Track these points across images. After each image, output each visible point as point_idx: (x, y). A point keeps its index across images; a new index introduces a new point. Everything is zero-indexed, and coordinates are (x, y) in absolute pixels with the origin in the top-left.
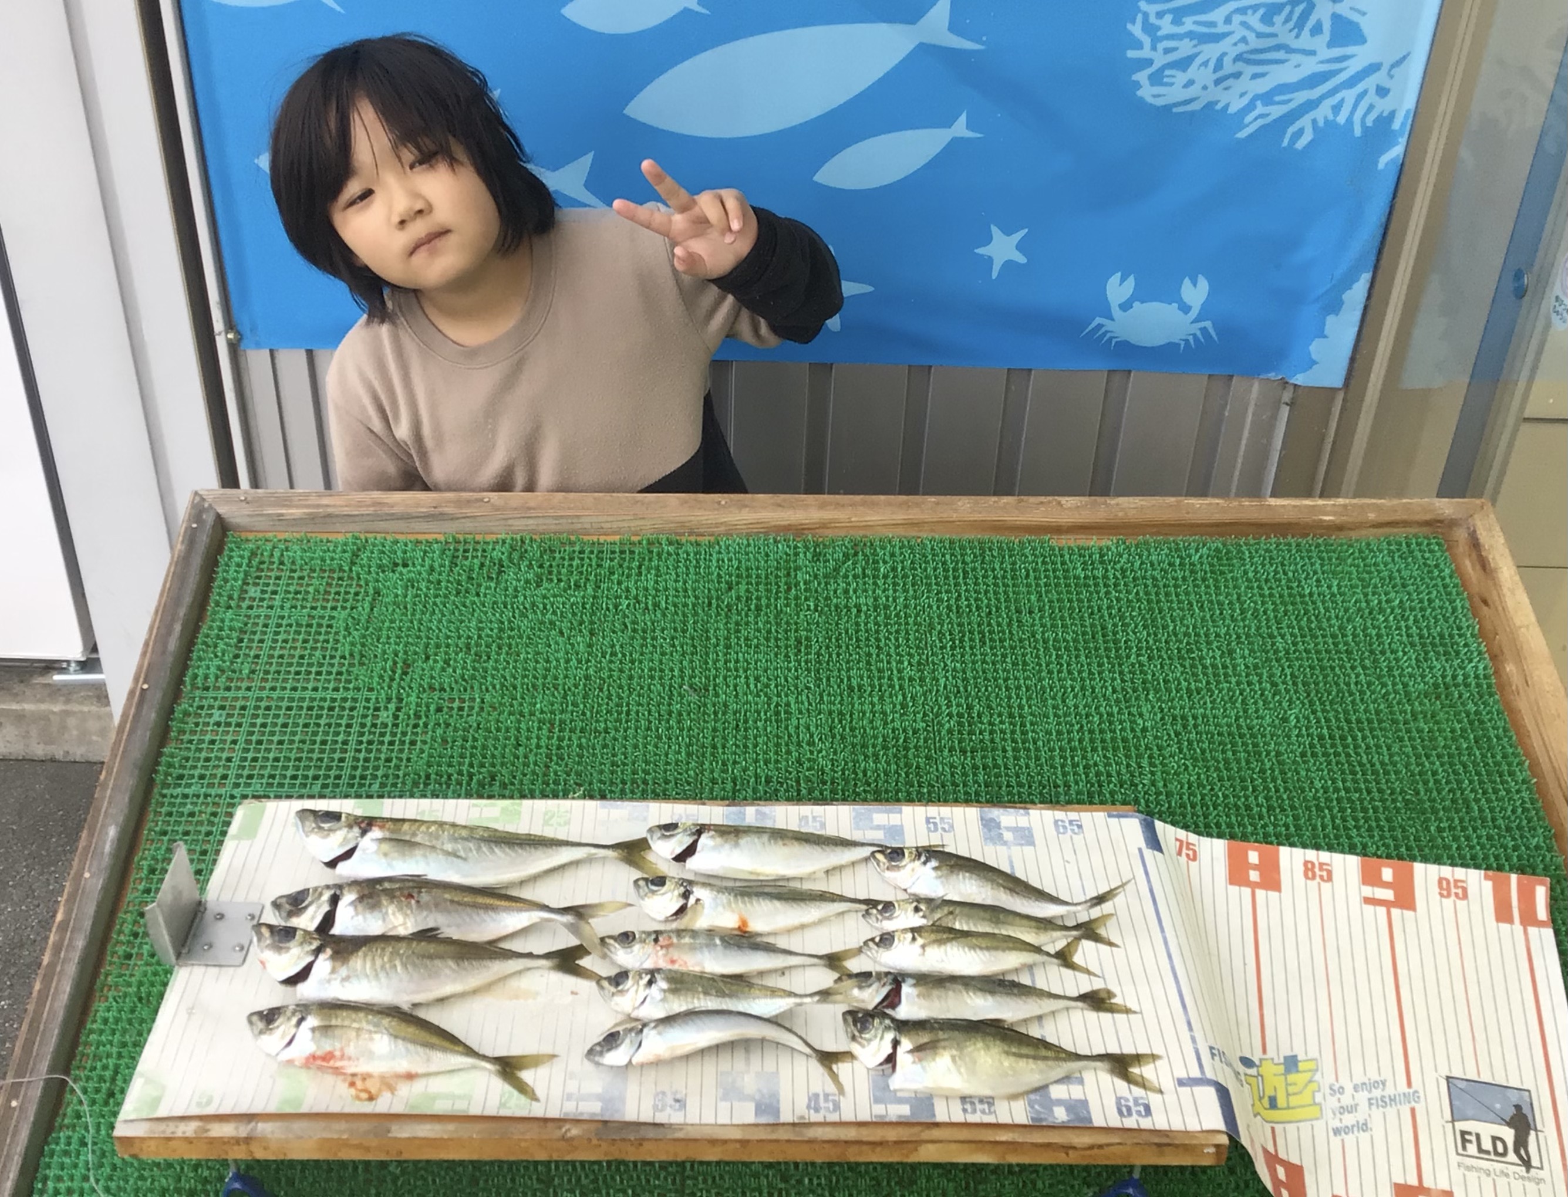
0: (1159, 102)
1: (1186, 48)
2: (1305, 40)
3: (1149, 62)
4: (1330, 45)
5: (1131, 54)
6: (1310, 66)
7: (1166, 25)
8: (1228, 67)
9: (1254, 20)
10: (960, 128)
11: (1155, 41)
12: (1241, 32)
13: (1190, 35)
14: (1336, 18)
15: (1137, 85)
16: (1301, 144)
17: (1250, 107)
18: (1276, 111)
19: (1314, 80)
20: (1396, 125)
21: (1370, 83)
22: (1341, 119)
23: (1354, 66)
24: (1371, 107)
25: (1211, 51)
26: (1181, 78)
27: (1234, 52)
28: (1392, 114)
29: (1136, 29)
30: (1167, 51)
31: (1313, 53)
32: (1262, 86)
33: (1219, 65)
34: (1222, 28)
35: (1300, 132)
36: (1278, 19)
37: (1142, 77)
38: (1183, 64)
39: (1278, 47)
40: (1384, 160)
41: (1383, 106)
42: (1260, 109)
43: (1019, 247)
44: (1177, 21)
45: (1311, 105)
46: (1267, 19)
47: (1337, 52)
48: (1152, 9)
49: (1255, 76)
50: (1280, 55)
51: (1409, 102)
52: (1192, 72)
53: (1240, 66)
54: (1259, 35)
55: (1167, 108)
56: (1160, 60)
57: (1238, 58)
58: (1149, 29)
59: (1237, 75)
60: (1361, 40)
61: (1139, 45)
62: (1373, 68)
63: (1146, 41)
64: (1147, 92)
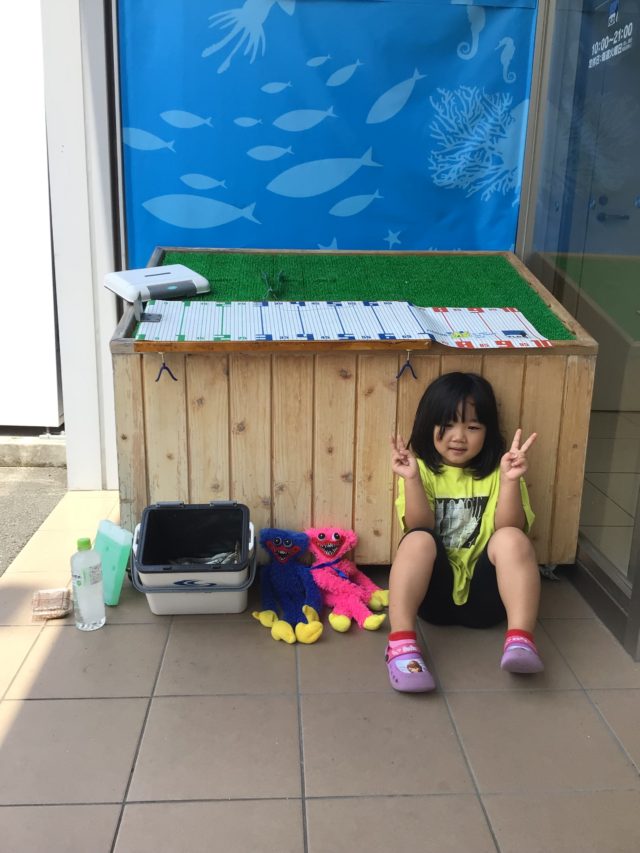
0: (440, 185)
1: (447, 166)
2: (484, 164)
3: (436, 171)
4: (493, 164)
5: (430, 168)
6: (487, 172)
8: (461, 174)
9: (468, 156)
10: (376, 195)
11: (437, 163)
12: (464, 161)
13: (449, 162)
14: (493, 155)
15: (433, 179)
16: (486, 200)
17: (470, 186)
18: (478, 188)
19: (488, 177)
20: (516, 192)
21: (506, 176)
22: (499, 190)
23: (500, 172)
24: (507, 186)
25: (455, 167)
26: (447, 177)
27: (462, 168)
28: (514, 188)
29: (431, 160)
30: (442, 167)
31: (486, 168)
32: (472, 180)
33: (458, 172)
34: (458, 160)
35: (486, 196)
36: (475, 156)
37: (434, 176)
38: (447, 172)
39: (476, 166)
40: (513, 204)
41: (511, 185)
42: (473, 187)
43: (398, 238)
44: (443, 157)
45: (488, 186)
46: (472, 156)
47: (494, 167)
48: (435, 153)
49: (470, 176)
50: (477, 169)
51: (519, 184)
52: (450, 174)
53: (465, 172)
54: (471, 162)
55: (443, 187)
56: (440, 171)
57: (464, 170)
59: (464, 176)
60: (502, 163)
61: (432, 165)
62: (507, 172)
63: (435, 164)
64: (436, 181)
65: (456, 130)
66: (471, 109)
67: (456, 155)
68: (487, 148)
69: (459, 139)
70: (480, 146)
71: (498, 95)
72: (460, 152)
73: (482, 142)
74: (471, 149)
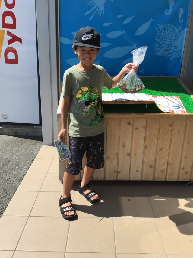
0: (157, 55)
1: (160, 49)
2: (172, 48)
4: (174, 49)
5: (155, 50)
6: (172, 51)
7: (158, 47)
8: (164, 51)
9: (166, 46)
14: (174, 46)
16: (172, 59)
18: (169, 56)
20: (181, 57)
21: (178, 53)
22: (176, 57)
23: (177, 51)
24: (178, 55)
25: (162, 49)
27: (165, 49)
30: (158, 49)
32: (168, 53)
35: (172, 58)
36: (169, 46)
37: (156, 52)
38: (160, 51)
39: (169, 49)
41: (180, 55)
43: (143, 71)
44: (159, 46)
45: (173, 55)
48: (156, 45)
51: (182, 55)
54: (167, 48)
56: (157, 50)
58: (156, 47)
59: (165, 52)
60: (177, 48)
62: (179, 51)
65: (163, 38)
66: (168, 31)
67: (163, 46)
68: (173, 44)
69: (164, 40)
70: (171, 43)
71: (177, 26)
72: (164, 45)
73: (171, 42)
74: (168, 43)
